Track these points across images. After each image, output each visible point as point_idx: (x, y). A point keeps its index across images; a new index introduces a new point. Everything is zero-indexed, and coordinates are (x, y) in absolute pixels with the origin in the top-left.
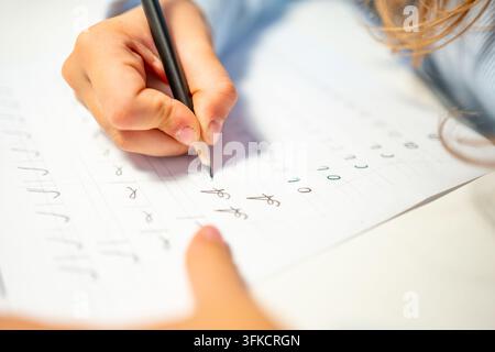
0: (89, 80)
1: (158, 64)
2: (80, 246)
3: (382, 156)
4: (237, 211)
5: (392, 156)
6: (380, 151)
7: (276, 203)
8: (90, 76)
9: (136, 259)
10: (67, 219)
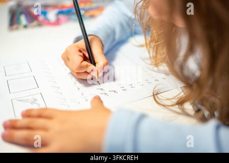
0: (69, 59)
1: (87, 55)
3: (148, 83)
4: (106, 94)
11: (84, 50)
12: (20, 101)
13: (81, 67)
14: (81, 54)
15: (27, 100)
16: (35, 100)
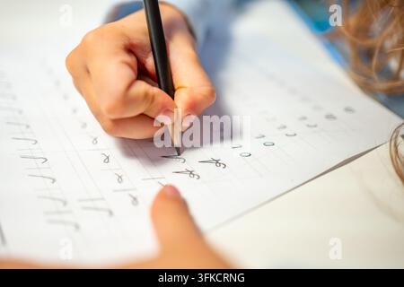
0: (88, 72)
2: (65, 203)
3: (308, 126)
4: (191, 172)
5: (315, 126)
6: (306, 122)
7: (222, 166)
8: (90, 69)
9: (111, 213)
10: (54, 180)
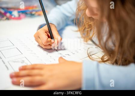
11: (47, 32)
12: (14, 62)
13: (48, 42)
14: (47, 34)
15: (18, 61)
16: (23, 61)
